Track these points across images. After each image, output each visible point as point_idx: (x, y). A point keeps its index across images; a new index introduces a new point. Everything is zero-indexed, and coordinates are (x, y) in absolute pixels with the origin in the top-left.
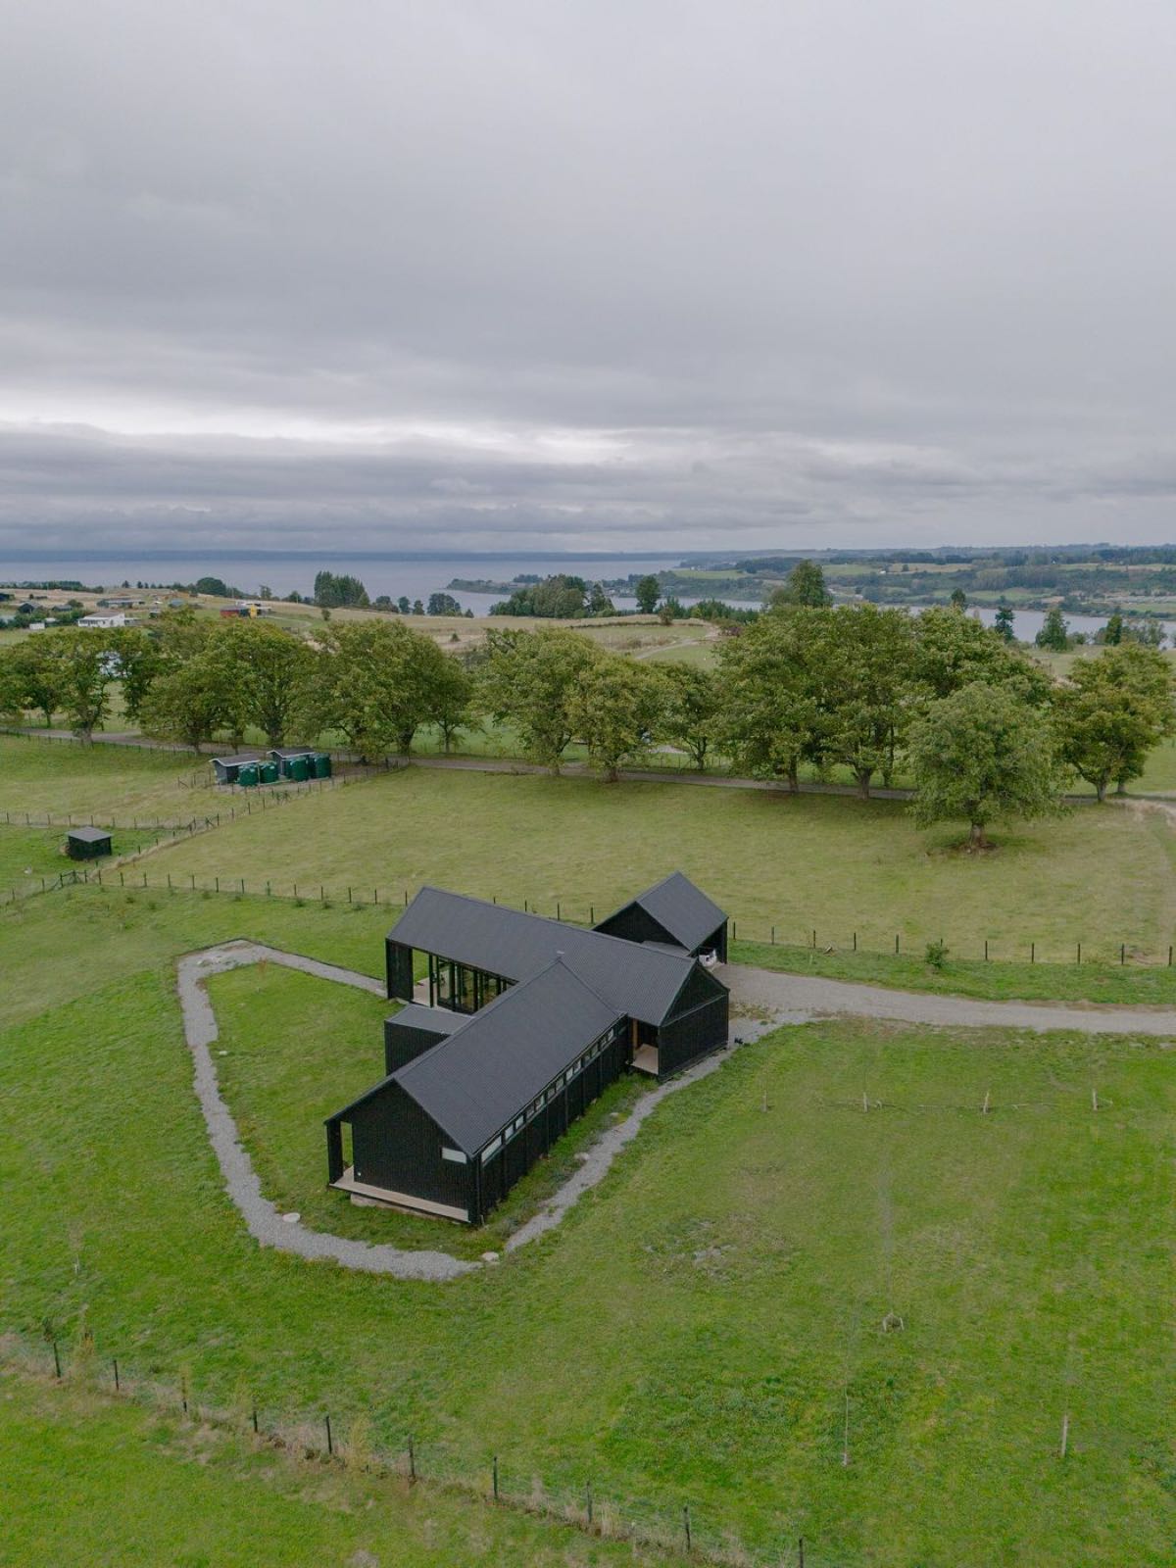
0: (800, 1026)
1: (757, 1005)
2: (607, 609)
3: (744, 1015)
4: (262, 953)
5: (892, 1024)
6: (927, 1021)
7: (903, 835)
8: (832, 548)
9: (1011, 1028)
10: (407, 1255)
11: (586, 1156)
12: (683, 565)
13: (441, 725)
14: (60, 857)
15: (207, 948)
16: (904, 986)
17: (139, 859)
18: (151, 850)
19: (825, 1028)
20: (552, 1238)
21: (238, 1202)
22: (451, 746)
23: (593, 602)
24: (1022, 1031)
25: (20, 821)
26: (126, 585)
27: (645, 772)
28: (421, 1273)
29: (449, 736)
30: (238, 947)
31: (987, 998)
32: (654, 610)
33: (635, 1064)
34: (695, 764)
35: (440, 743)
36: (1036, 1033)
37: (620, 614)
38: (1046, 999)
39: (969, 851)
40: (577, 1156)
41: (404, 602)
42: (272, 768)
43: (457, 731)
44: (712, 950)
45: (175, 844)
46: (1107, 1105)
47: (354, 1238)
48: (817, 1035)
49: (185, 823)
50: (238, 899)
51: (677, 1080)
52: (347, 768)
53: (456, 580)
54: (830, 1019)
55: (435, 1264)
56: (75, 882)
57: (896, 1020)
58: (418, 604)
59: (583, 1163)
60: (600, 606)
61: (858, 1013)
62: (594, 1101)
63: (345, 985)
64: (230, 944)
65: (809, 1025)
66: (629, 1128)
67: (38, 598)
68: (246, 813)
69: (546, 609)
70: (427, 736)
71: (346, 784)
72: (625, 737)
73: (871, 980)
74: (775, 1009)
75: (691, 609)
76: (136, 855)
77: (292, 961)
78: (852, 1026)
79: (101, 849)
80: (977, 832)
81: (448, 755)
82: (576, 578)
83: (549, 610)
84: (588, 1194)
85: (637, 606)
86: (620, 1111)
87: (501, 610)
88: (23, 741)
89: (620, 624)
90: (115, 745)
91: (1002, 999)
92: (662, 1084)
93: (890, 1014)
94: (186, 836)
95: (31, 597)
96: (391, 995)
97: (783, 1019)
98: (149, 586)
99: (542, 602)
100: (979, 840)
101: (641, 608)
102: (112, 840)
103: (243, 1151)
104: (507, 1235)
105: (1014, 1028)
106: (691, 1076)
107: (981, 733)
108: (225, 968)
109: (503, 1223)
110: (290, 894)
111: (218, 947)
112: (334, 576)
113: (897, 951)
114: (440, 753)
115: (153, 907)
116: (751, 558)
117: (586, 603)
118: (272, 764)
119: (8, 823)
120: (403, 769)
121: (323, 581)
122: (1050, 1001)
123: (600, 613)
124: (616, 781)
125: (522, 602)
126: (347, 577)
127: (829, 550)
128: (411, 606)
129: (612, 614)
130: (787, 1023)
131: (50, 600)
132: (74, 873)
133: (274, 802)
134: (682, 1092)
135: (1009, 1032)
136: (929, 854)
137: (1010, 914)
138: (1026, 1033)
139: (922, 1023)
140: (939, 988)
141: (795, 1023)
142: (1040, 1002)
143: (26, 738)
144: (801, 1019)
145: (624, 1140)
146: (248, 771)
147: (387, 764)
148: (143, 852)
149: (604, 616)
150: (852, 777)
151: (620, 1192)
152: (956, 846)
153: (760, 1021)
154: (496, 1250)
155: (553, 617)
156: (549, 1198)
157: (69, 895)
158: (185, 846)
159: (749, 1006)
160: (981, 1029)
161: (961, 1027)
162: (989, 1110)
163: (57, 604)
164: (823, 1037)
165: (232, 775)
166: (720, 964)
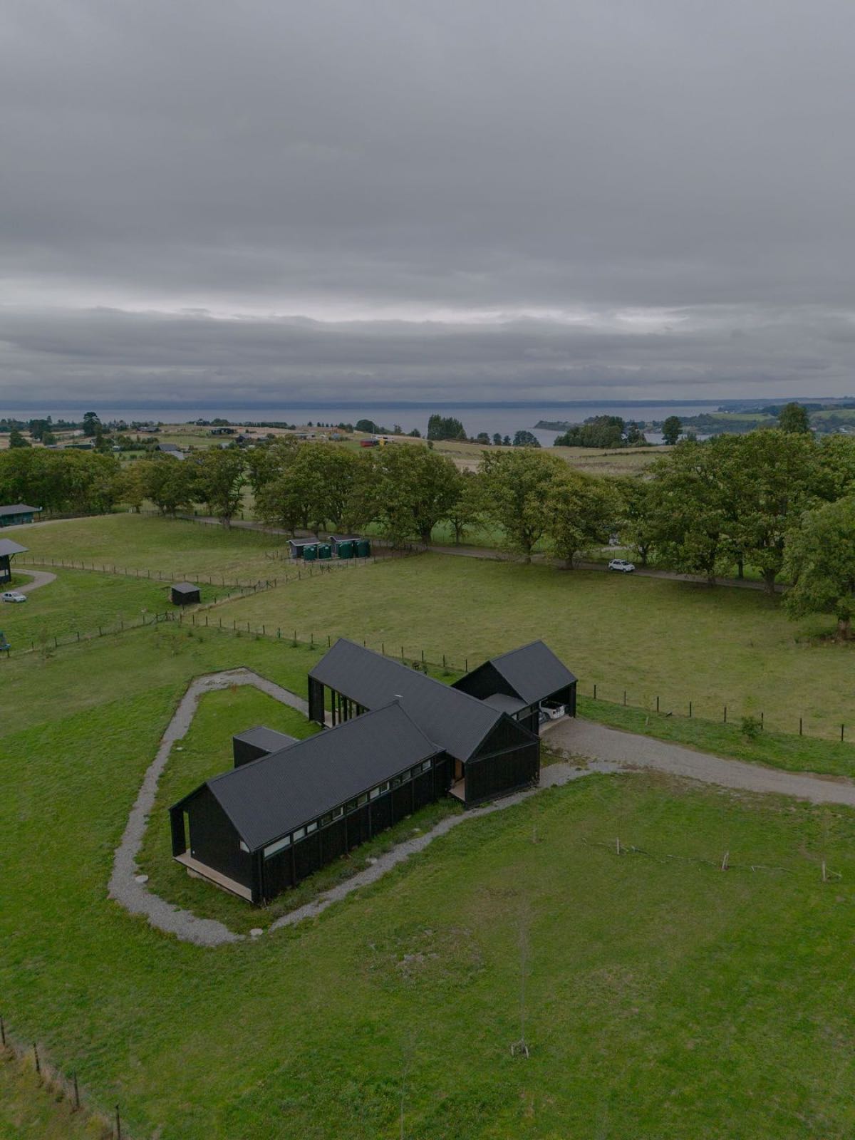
0: (606, 775)
1: (580, 753)
2: (640, 441)
3: (567, 761)
4: (252, 679)
5: (686, 781)
6: (718, 782)
7: (782, 624)
8: (849, 396)
9: (790, 797)
10: (197, 921)
11: (374, 861)
12: (720, 410)
13: (452, 522)
14: (168, 602)
15: (219, 672)
16: (715, 750)
17: (215, 607)
18: (224, 601)
19: (627, 777)
20: (307, 925)
21: (116, 862)
22: (460, 538)
23: (629, 436)
24: (798, 801)
25: (156, 576)
26: (310, 424)
27: (589, 563)
28: (197, 938)
29: (459, 531)
30: (238, 673)
31: (783, 768)
32: (676, 442)
33: (452, 791)
34: (640, 559)
35: (452, 536)
36: (811, 804)
37: (650, 445)
38: (837, 775)
39: (833, 641)
40: (368, 860)
41: (497, 437)
42: (327, 548)
43: (465, 527)
44: (561, 706)
45: (241, 598)
46: (838, 877)
47: (170, 902)
48: (616, 784)
49: (252, 585)
50: (258, 639)
51: (483, 807)
52: (382, 551)
53: (541, 422)
54: (634, 772)
55: (212, 932)
56: (167, 620)
57: (692, 779)
58: (507, 439)
59: (370, 865)
60: (635, 439)
61: (662, 769)
62: (408, 817)
63: (289, 707)
64: (233, 671)
65: (613, 775)
66: (421, 842)
67: (251, 433)
68: (297, 579)
69: (593, 441)
70: (442, 529)
71: (376, 562)
72: (573, 533)
73: (688, 743)
74: (594, 758)
75: (705, 441)
76: (213, 604)
77: (266, 686)
78: (653, 778)
79: (193, 598)
80: (843, 625)
81: (458, 545)
82: (618, 418)
83: (595, 442)
84: (353, 893)
85: (663, 439)
86: (420, 827)
87: (560, 442)
88: (190, 524)
89: (644, 452)
90: (243, 529)
91: (797, 770)
92: (468, 810)
93: (689, 773)
94: (251, 592)
95: (247, 432)
96: (311, 718)
97: (594, 768)
98: (330, 426)
99: (590, 436)
100: (844, 632)
101: (666, 440)
102: (201, 593)
103: (146, 823)
104: (277, 917)
105: (793, 798)
106: (496, 806)
107: (844, 540)
108: (223, 687)
109: (276, 906)
110: (292, 638)
111: (224, 673)
112: (442, 418)
113: (725, 721)
114: (454, 543)
115: (201, 641)
116: (776, 404)
117: (624, 437)
118: (327, 546)
119: (149, 578)
120: (421, 553)
121: (434, 422)
122: (841, 777)
123: (634, 444)
124: (572, 569)
125: (575, 436)
126: (451, 419)
127: (846, 398)
128: (502, 440)
129: (643, 445)
130: (597, 771)
131: (258, 434)
132: (166, 614)
133: (319, 572)
134: (479, 818)
135: (786, 800)
136: (797, 642)
137: (844, 698)
138: (802, 803)
139: (713, 784)
140: (743, 755)
141: (604, 771)
142: (830, 777)
143: (192, 523)
144: (612, 768)
145: (411, 851)
146: (309, 549)
147: (411, 550)
148: (218, 602)
149: (637, 446)
150: (760, 574)
151: (380, 895)
152: (824, 637)
153: (576, 767)
154: (264, 927)
155: (597, 447)
156: (326, 891)
157: (157, 628)
158: (248, 599)
159: (574, 754)
160: (762, 794)
161: (745, 791)
162: (727, 868)
163: (260, 436)
164: (621, 786)
165: (300, 553)
166: (567, 717)
